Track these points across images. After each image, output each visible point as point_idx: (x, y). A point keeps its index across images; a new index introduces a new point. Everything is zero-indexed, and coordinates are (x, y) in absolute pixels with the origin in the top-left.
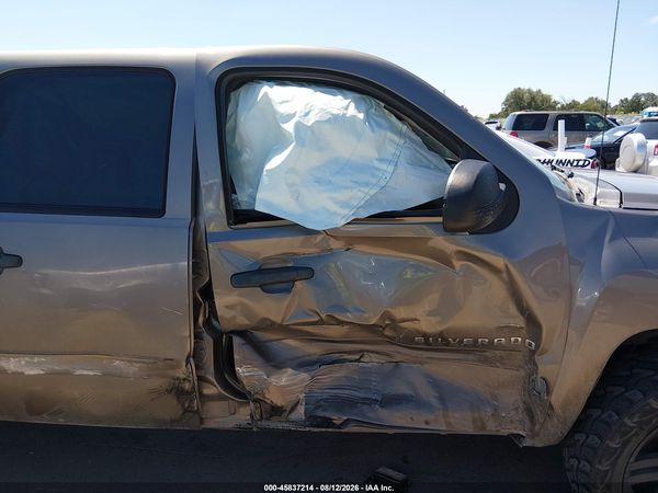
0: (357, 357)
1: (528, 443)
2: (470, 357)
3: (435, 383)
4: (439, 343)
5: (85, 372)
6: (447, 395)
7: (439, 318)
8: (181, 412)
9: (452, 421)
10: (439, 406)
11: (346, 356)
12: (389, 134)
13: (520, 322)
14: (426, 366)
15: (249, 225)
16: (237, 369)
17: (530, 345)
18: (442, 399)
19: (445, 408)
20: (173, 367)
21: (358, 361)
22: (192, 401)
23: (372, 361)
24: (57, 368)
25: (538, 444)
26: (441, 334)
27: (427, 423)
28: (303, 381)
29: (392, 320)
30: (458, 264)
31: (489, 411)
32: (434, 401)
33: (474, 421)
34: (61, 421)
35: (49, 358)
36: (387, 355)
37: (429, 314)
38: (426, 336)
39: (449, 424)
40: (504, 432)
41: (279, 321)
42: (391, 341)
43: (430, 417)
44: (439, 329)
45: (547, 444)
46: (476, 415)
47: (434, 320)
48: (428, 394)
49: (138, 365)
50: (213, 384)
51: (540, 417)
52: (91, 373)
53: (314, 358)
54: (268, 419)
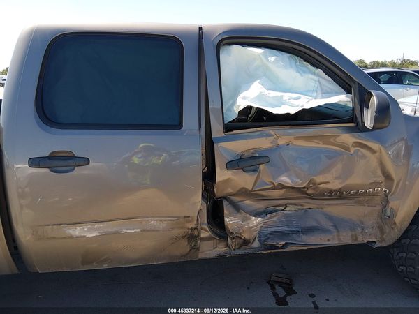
0: (283, 208)
1: (378, 245)
2: (351, 201)
3: (330, 218)
4: (338, 195)
5: (129, 231)
6: (337, 224)
7: (341, 181)
8: (189, 249)
9: (342, 238)
10: (335, 230)
11: (277, 208)
12: (311, 76)
13: (381, 179)
14: (324, 209)
15: (235, 132)
16: (226, 219)
17: (385, 191)
18: (335, 226)
19: (338, 232)
20: (189, 222)
21: (283, 210)
22: (196, 242)
23: (291, 209)
24: (110, 230)
25: (384, 245)
26: (340, 190)
27: (328, 240)
28: (259, 224)
29: (314, 184)
30: (353, 150)
31: (360, 230)
32: (331, 228)
33: (352, 236)
34: (105, 266)
35: (105, 224)
36: (302, 205)
37: (336, 178)
38: (331, 191)
39: (339, 239)
40: (365, 241)
41: (250, 189)
42: (309, 196)
43: (330, 237)
44: (340, 186)
45: (389, 244)
46: (353, 233)
47: (337, 182)
48: (327, 224)
49: (166, 222)
50: (206, 231)
51: (387, 230)
52: (133, 231)
53: (262, 210)
54: (239, 248)
